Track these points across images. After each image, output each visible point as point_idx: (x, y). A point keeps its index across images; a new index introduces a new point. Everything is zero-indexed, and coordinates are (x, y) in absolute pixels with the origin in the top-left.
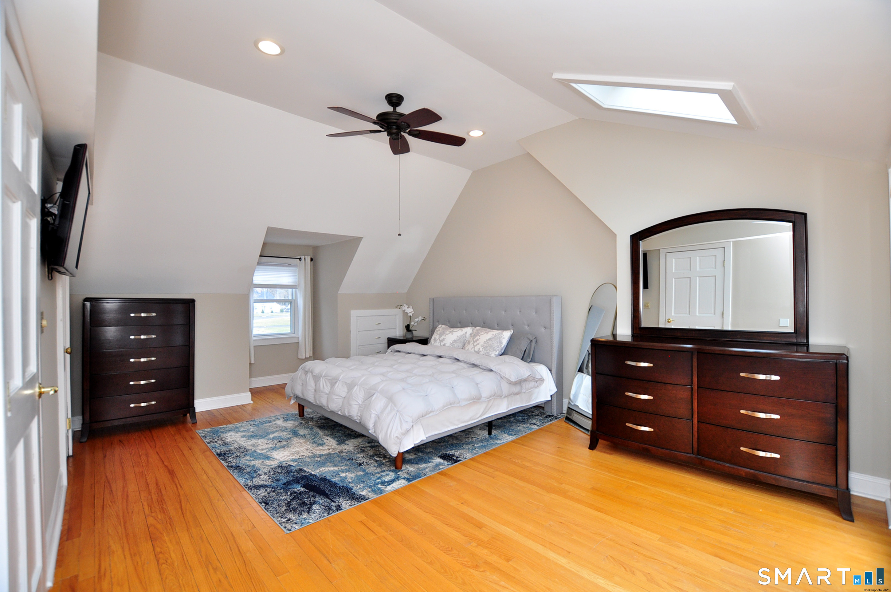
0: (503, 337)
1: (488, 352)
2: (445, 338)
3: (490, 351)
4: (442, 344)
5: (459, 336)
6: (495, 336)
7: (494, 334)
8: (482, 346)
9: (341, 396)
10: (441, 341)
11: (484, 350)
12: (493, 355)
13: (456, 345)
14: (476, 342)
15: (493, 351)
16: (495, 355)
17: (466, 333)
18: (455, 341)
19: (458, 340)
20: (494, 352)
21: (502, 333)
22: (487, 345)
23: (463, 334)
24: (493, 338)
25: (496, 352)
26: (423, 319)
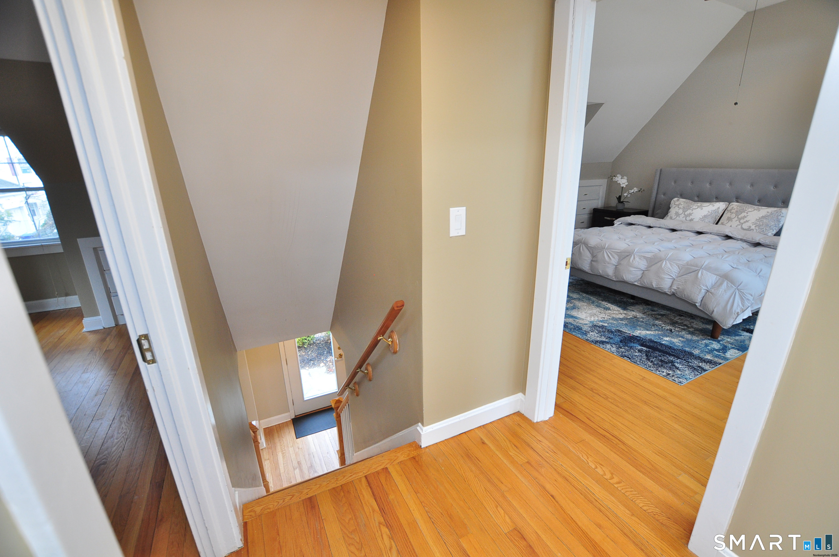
0: (782, 215)
1: (763, 231)
2: (692, 213)
3: (766, 229)
4: (688, 218)
5: (710, 212)
6: (772, 214)
7: (770, 212)
8: (754, 223)
9: (641, 269)
10: (686, 216)
11: (757, 228)
12: (770, 234)
13: (706, 220)
14: (744, 219)
15: (771, 229)
16: (772, 234)
17: (719, 208)
18: (705, 216)
19: (709, 215)
20: (771, 231)
21: (781, 211)
22: (761, 224)
23: (714, 209)
24: (768, 216)
25: (773, 231)
26: (639, 191)
